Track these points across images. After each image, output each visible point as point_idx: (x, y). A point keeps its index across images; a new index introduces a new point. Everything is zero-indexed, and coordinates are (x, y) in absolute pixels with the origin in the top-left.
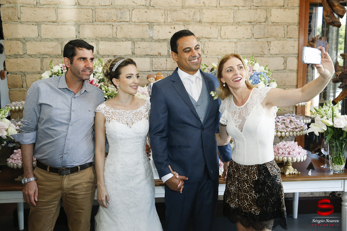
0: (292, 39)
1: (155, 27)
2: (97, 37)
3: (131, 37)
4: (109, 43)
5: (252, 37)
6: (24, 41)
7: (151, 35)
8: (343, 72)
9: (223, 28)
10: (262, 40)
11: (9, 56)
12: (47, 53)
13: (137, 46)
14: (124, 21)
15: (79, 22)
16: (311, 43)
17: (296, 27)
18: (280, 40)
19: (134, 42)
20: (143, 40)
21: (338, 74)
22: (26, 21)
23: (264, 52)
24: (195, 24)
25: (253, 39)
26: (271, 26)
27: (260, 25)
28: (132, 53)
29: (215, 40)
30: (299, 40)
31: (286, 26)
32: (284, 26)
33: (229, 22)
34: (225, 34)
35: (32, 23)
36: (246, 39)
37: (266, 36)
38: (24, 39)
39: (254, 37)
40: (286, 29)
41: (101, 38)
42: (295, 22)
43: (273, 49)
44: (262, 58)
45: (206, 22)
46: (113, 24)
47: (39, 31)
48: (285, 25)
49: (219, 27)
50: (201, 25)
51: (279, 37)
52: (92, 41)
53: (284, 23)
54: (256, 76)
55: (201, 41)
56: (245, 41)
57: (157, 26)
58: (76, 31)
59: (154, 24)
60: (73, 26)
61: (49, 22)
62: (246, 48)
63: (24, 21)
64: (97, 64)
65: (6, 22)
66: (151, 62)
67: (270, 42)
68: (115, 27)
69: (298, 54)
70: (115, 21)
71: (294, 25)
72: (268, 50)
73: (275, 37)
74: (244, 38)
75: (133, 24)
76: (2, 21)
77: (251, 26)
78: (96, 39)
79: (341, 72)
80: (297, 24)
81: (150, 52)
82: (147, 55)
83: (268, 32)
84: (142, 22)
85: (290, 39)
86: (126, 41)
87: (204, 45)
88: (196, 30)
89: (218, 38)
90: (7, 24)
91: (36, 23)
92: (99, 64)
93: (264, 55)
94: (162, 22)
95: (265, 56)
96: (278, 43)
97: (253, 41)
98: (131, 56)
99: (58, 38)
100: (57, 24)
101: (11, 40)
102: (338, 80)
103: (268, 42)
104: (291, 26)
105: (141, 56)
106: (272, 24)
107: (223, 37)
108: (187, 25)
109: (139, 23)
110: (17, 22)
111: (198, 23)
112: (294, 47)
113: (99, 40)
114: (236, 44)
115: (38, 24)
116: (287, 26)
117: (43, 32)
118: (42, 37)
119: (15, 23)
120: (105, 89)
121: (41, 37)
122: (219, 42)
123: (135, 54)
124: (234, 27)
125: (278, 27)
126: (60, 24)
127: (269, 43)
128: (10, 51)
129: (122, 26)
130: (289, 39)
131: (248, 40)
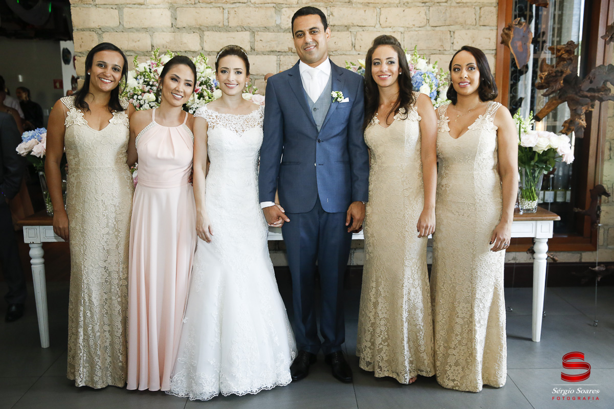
0: (487, 27)
1: (283, 10)
2: (201, 26)
3: (249, 25)
4: (217, 34)
5: (426, 25)
6: (100, 32)
7: (278, 22)
8: (549, 73)
9: (383, 11)
10: (441, 28)
11: (80, 53)
12: (132, 49)
13: (257, 38)
14: (240, 3)
15: (176, 3)
16: (506, 31)
17: (494, 10)
18: (469, 29)
19: (254, 32)
20: (266, 29)
21: (542, 76)
22: (103, 3)
23: (444, 46)
24: (342, 5)
25: (429, 28)
26: (455, 7)
27: (440, 7)
28: (251, 48)
29: (372, 28)
30: (497, 29)
31: (478, 8)
32: (474, 8)
33: (392, 2)
34: (385, 20)
35: (111, 6)
36: (417, 27)
37: (448, 22)
38: (100, 29)
39: (429, 25)
40: (479, 12)
41: (207, 27)
42: (492, 2)
43: (457, 42)
44: (441, 56)
45: (359, 3)
46: (224, 6)
47: (121, 17)
48: (477, 6)
49: (378, 9)
50: (351, 6)
51: (468, 24)
52: (194, 31)
53: (475, 3)
54: (418, 76)
55: (351, 31)
56: (417, 31)
57: (286, 9)
58: (172, 17)
59: (282, 6)
60: (167, 9)
61: (135, 4)
62: (418, 41)
63: (100, 3)
64: (199, 61)
65: (75, 5)
66: (278, 62)
67: (454, 32)
68: (226, 11)
69: (496, 50)
70: (226, 2)
71: (490, 6)
72: (450, 44)
73: (461, 24)
74: (414, 25)
75: (252, 5)
76: (71, 3)
77: (425, 8)
78: (200, 29)
79: (546, 73)
80: (495, 5)
81: (277, 47)
82: (272, 51)
83: (450, 17)
84: (265, 4)
85: (485, 27)
86: (242, 31)
87: (355, 36)
88: (344, 15)
89: (376, 27)
90: (77, 8)
91: (116, 6)
92: (201, 61)
93: (445, 51)
94: (294, 3)
95: (446, 53)
96: (466, 34)
97: (428, 31)
98: (250, 52)
99: (146, 27)
100: (145, 7)
101: (83, 30)
102: (544, 84)
103: (450, 31)
104: (485, 8)
105: (263, 53)
106: (458, 5)
107: (384, 25)
108: (330, 7)
109: (261, 5)
110: (91, 5)
111: (348, 4)
112: (490, 39)
113: (204, 30)
114: (402, 34)
115: (119, 7)
116: (480, 8)
117: (126, 19)
118: (125, 26)
119: (87, 6)
120: (208, 94)
121: (123, 26)
122: (377, 31)
123: (256, 49)
124: (400, 10)
125: (466, 9)
126: (149, 7)
127: (452, 33)
128: (81, 46)
129: (236, 9)
130: (482, 27)
131: (420, 29)
